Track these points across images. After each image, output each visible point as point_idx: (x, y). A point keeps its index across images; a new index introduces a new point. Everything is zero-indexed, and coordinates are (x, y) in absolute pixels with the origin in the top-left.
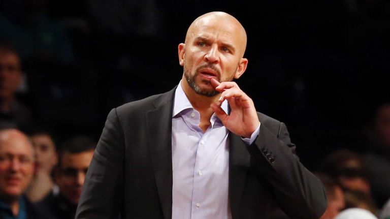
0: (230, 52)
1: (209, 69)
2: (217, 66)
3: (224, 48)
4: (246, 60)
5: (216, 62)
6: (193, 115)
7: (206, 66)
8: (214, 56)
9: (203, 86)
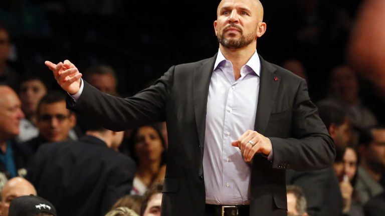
0: (247, 14)
1: (231, 27)
2: (239, 25)
3: (242, 12)
4: (264, 23)
5: (236, 22)
6: (227, 64)
7: (229, 26)
8: (234, 18)
9: (229, 38)
